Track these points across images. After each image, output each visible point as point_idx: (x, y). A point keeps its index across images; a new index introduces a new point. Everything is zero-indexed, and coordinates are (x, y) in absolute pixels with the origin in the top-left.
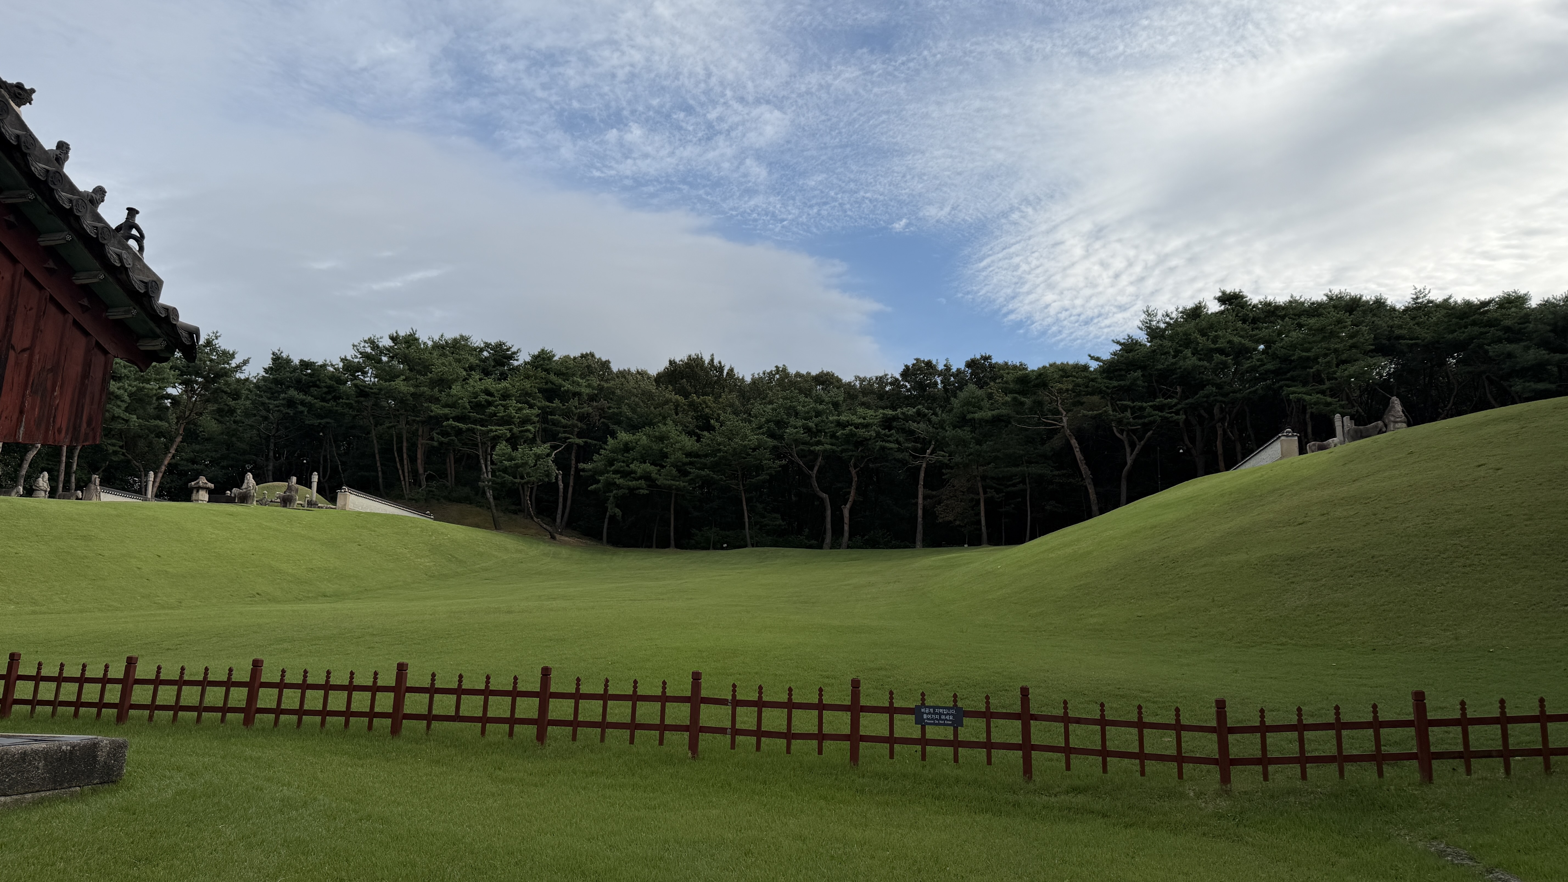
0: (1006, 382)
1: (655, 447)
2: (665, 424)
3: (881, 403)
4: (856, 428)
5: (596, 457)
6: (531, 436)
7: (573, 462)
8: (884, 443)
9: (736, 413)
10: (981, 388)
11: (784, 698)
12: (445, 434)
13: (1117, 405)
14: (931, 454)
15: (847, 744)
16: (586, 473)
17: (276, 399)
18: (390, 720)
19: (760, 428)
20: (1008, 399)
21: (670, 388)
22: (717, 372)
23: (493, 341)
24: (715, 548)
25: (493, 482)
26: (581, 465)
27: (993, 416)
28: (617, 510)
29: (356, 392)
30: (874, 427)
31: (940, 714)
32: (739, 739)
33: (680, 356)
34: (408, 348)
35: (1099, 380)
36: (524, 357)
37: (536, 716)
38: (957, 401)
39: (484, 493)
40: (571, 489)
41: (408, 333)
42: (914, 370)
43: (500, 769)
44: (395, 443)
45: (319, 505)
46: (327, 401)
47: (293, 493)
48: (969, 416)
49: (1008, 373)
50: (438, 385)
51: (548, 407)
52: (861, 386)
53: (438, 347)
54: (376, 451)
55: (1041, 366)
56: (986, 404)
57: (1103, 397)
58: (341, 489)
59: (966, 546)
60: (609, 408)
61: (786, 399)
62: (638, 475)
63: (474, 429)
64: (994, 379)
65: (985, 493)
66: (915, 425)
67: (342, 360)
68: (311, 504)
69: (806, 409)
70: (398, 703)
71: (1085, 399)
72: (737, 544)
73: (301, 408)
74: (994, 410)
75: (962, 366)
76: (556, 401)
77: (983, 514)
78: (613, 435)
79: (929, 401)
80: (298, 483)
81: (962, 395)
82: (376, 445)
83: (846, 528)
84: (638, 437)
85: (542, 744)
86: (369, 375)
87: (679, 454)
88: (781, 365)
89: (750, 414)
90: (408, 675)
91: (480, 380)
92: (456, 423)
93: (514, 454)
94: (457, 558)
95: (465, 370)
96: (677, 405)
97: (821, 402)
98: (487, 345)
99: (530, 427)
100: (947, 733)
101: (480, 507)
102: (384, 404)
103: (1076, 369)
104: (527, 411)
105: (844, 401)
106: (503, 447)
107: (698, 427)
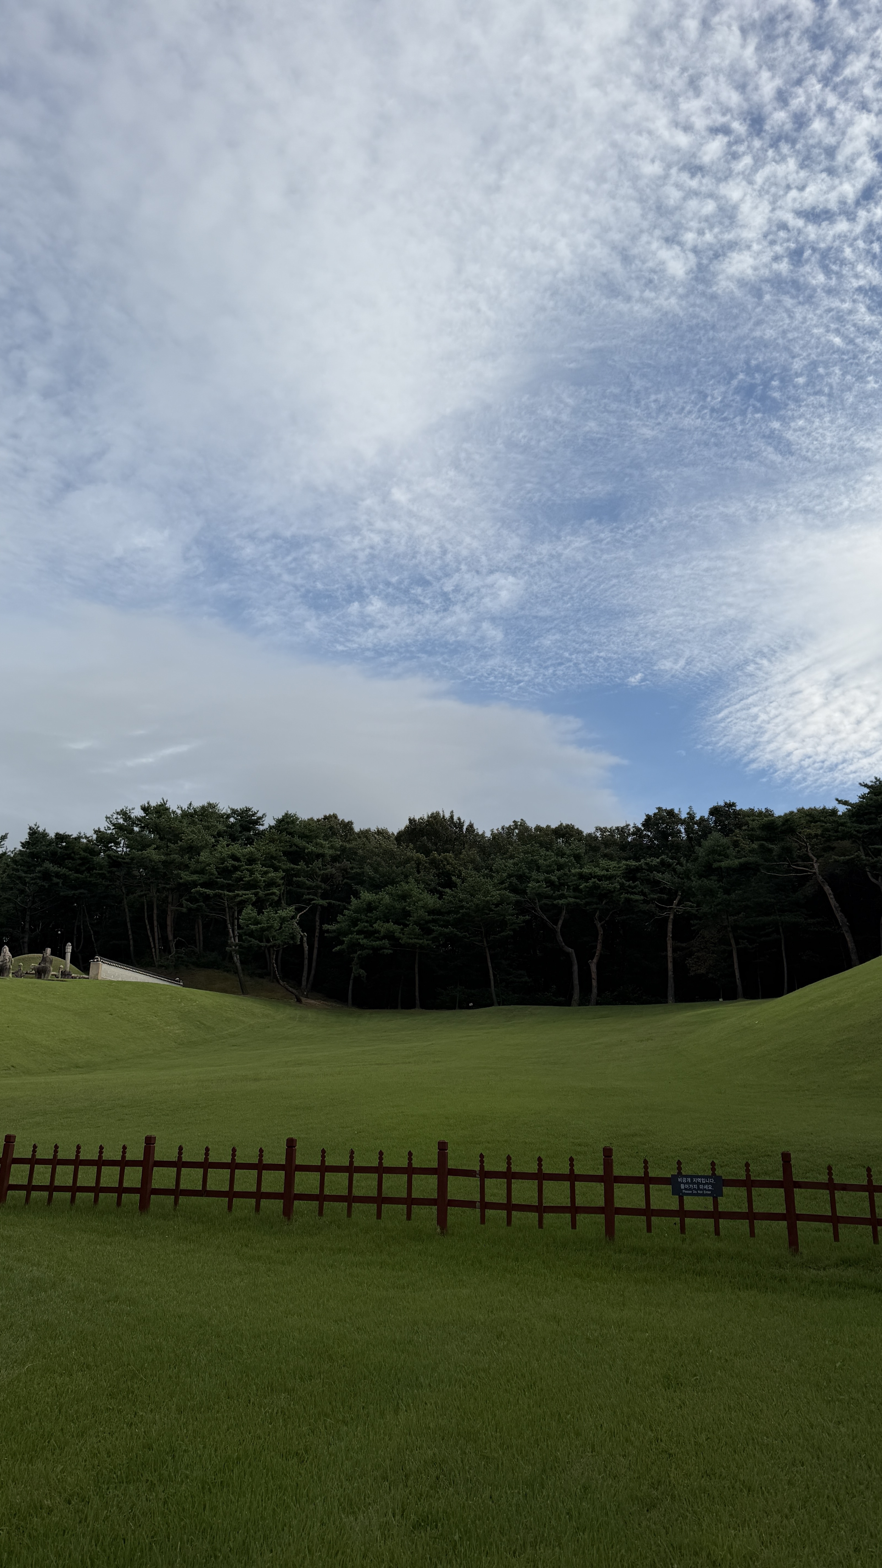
0: (753, 829)
1: (397, 905)
2: (407, 883)
3: (624, 854)
4: (600, 880)
5: (340, 918)
6: (276, 898)
7: (318, 924)
8: (629, 895)
9: (477, 869)
10: (727, 835)
11: (534, 1169)
12: (193, 900)
13: (870, 849)
14: (678, 905)
15: (601, 1218)
16: (331, 935)
17: (33, 872)
18: (139, 1195)
19: (502, 883)
20: (755, 846)
21: (411, 846)
22: (457, 828)
23: (238, 806)
24: (461, 1008)
25: (240, 946)
26: (326, 927)
27: (740, 863)
28: (362, 971)
29: (109, 862)
30: (618, 879)
31: (698, 1184)
32: (489, 1213)
33: (422, 813)
34: (158, 818)
35: (849, 825)
36: (269, 822)
37: (282, 1190)
38: (702, 850)
39: (231, 958)
40: (315, 951)
41: (159, 803)
42: (656, 819)
43: (247, 1246)
44: (146, 911)
45: (73, 975)
46: (82, 873)
47: (48, 965)
48: (715, 865)
49: (753, 820)
50: (188, 853)
51: (293, 869)
52: (602, 838)
53: (187, 815)
54: (128, 920)
55: (787, 812)
56: (732, 851)
57: (853, 842)
58: (93, 959)
59: (721, 1000)
60: (352, 868)
61: (528, 853)
62: (382, 934)
63: (221, 894)
64: (739, 826)
65: (737, 943)
66: (660, 875)
67: (95, 832)
68: (65, 974)
69: (547, 863)
70: (146, 1177)
71: (835, 844)
72: (482, 1002)
73: (55, 880)
74: (741, 858)
75: (706, 815)
76: (302, 863)
77: (736, 966)
78: (357, 895)
79: (673, 851)
80: (52, 954)
81: (707, 843)
82: (127, 913)
83: (594, 983)
84: (381, 897)
85: (289, 1219)
86: (121, 845)
87: (421, 912)
88: (518, 820)
89: (491, 870)
90: (156, 1149)
91: (228, 845)
92: (203, 890)
93: (259, 918)
94: (205, 1025)
95: (214, 837)
96: (419, 863)
97: (563, 855)
98: (234, 812)
99: (275, 890)
100: (707, 1204)
101: (228, 971)
102: (136, 873)
103: (824, 814)
104: (272, 875)
105: (586, 853)
106: (249, 911)
107: (439, 884)
